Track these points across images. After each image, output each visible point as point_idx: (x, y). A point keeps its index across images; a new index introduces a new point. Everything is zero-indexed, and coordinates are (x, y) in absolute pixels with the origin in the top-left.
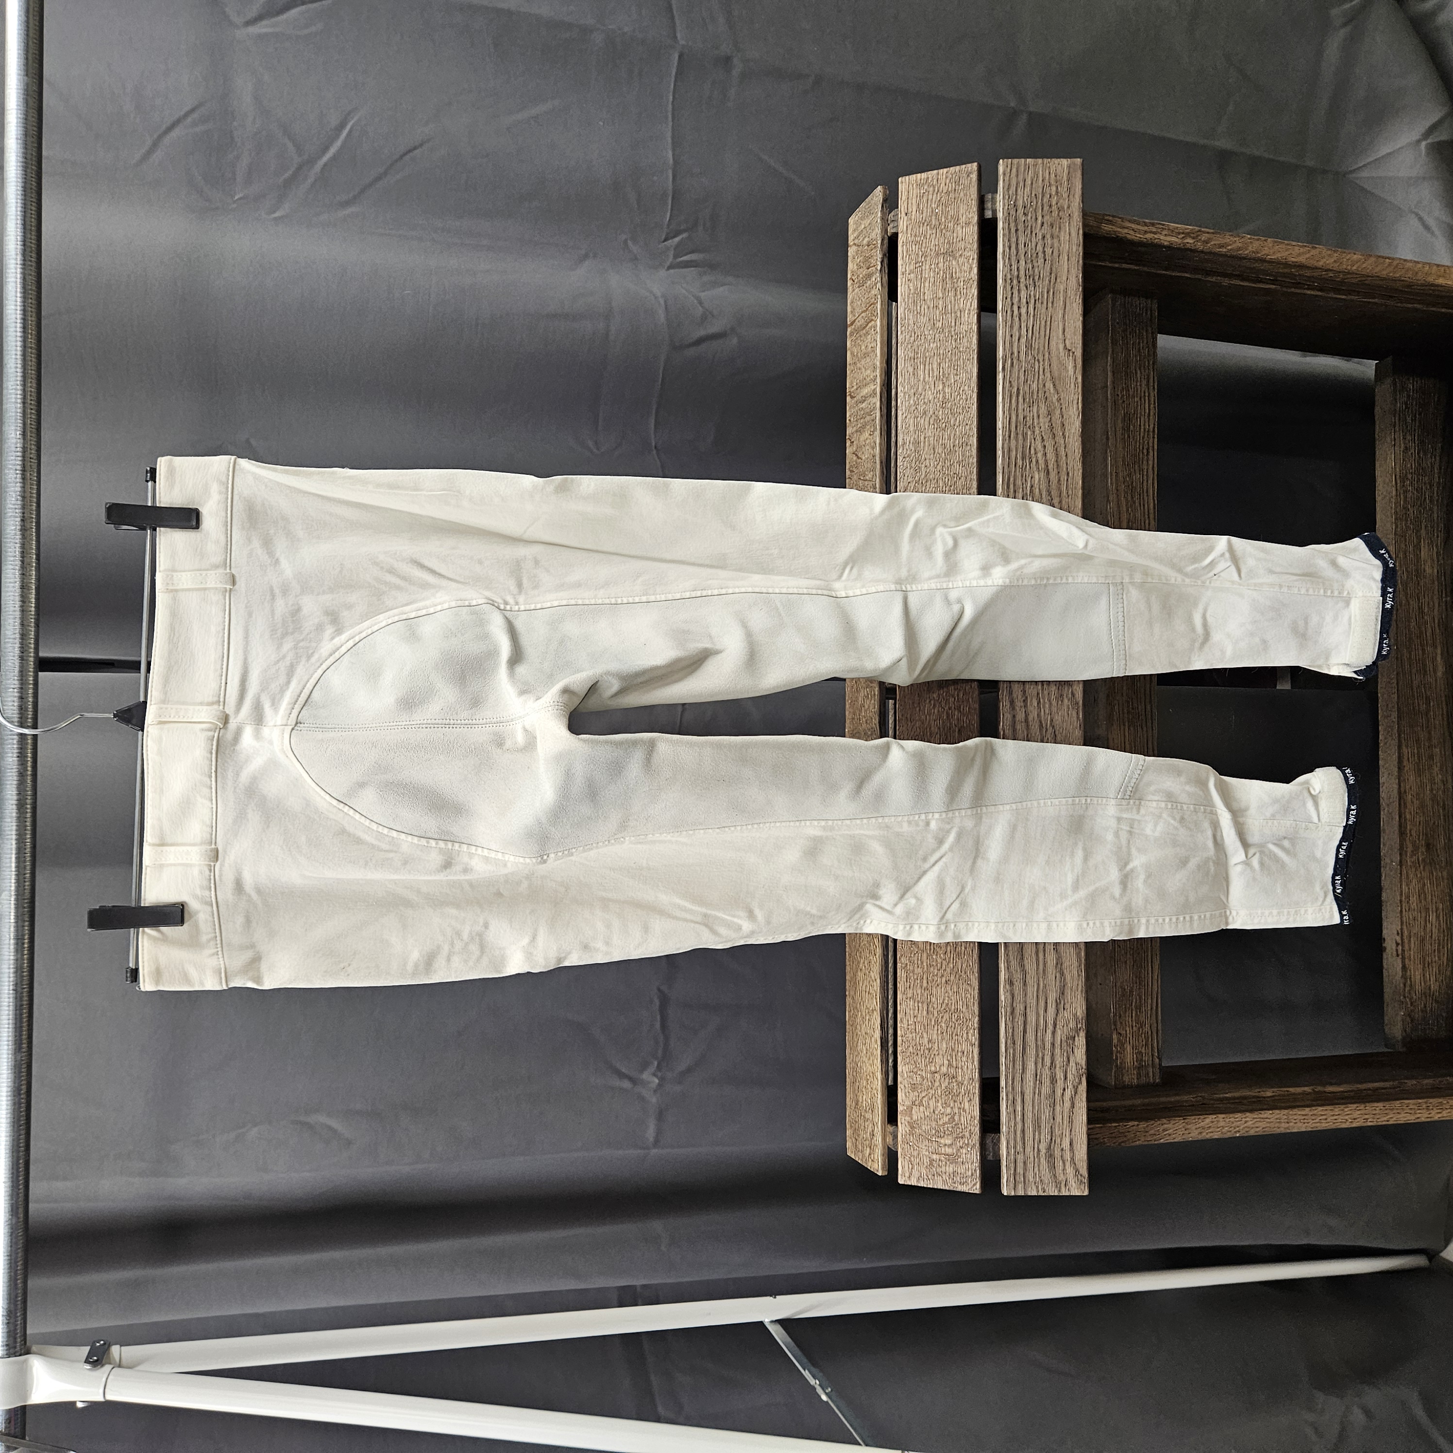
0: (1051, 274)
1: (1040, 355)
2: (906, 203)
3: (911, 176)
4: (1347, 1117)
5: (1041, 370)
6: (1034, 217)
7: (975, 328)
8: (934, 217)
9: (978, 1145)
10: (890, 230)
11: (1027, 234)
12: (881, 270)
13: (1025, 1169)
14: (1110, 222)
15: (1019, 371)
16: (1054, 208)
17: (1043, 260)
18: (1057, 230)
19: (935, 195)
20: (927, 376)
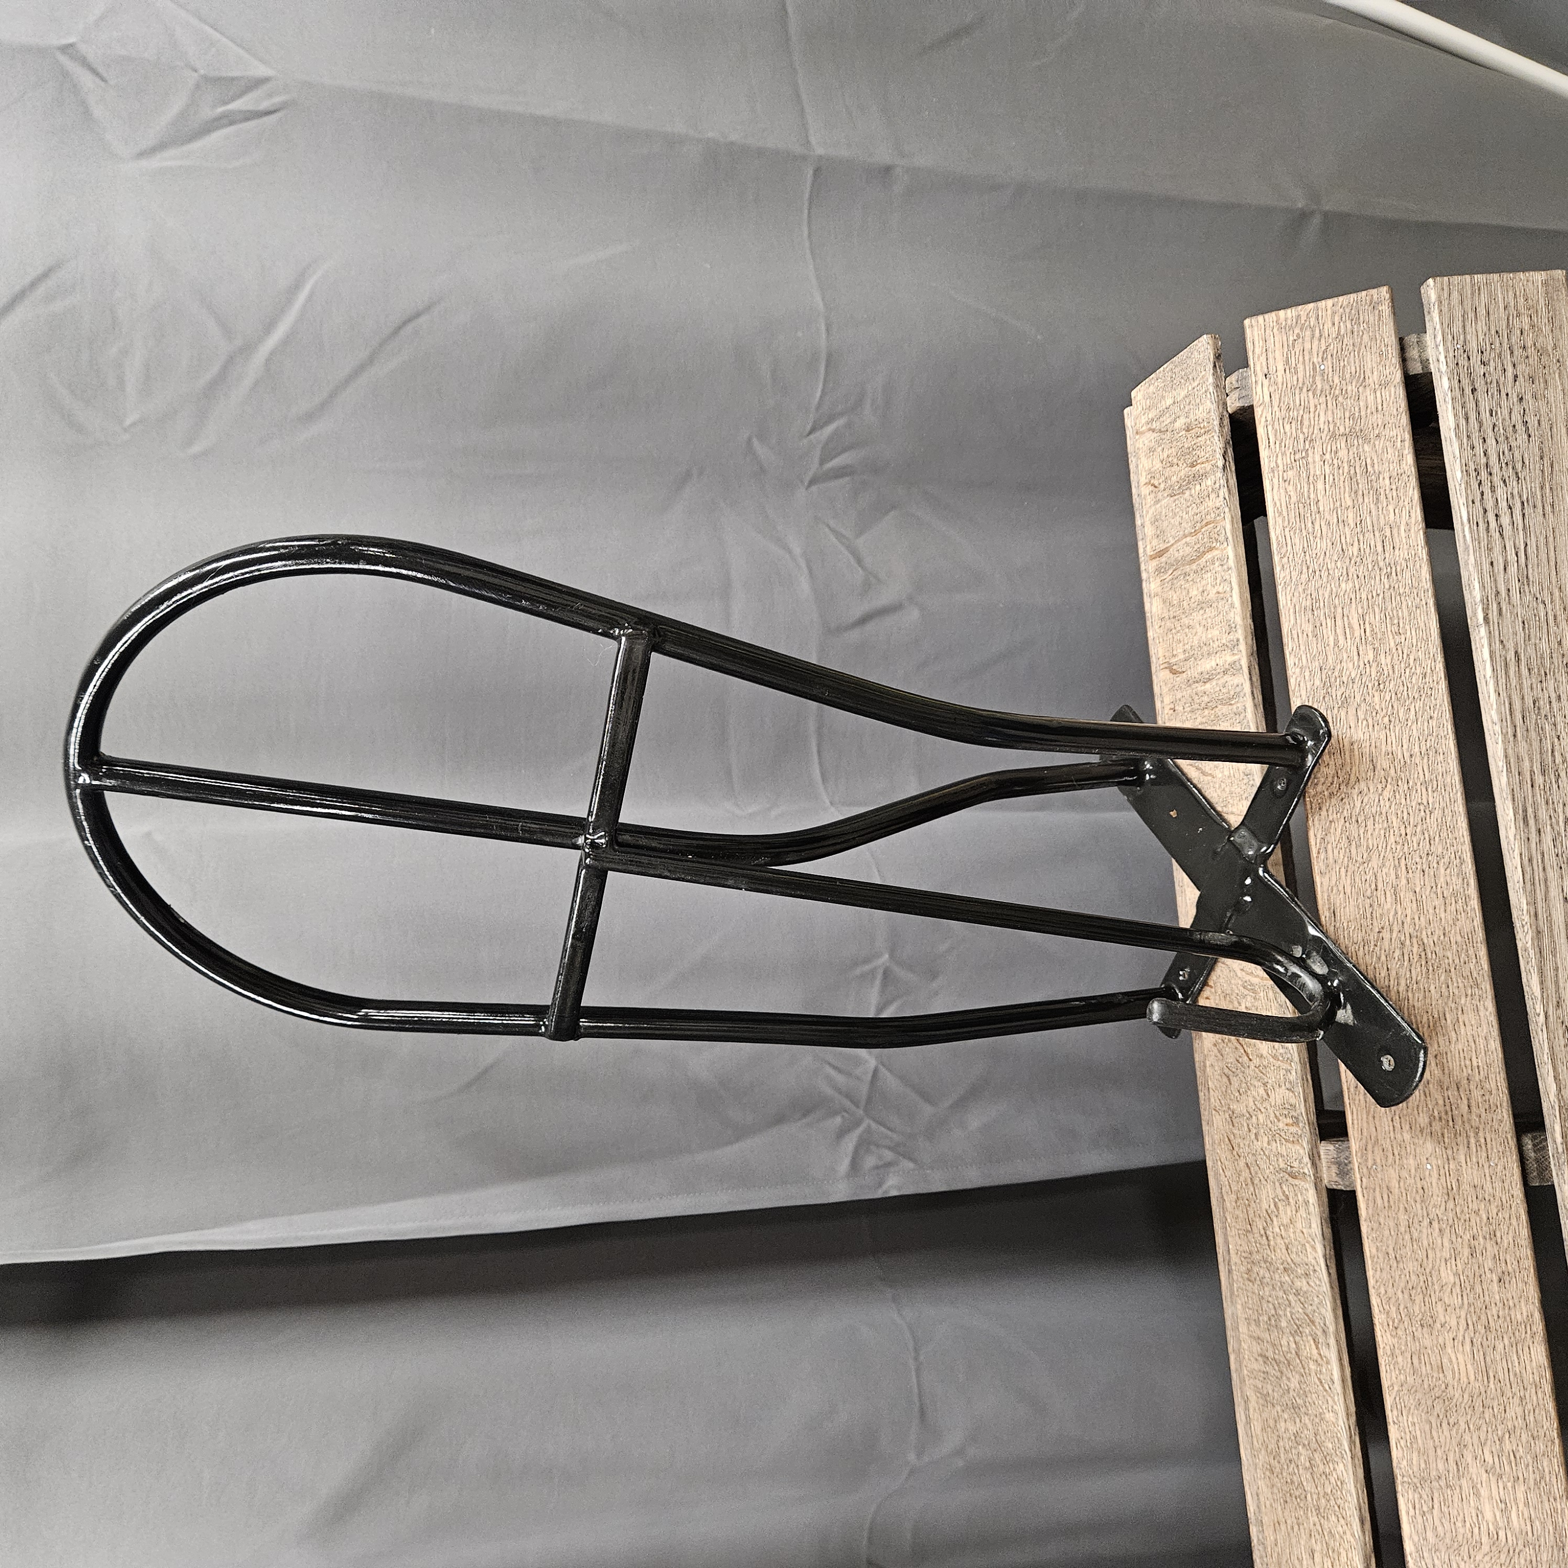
0: (1542, 458)
1: (1546, 591)
2: (1263, 359)
3: (1266, 316)
5: (1551, 618)
6: (1500, 368)
7: (1423, 553)
8: (1318, 378)
10: (1233, 404)
11: (1492, 395)
12: (1224, 467)
15: (1514, 622)
16: (1531, 351)
17: (1526, 437)
18: (1542, 385)
19: (1316, 342)
20: (1341, 638)
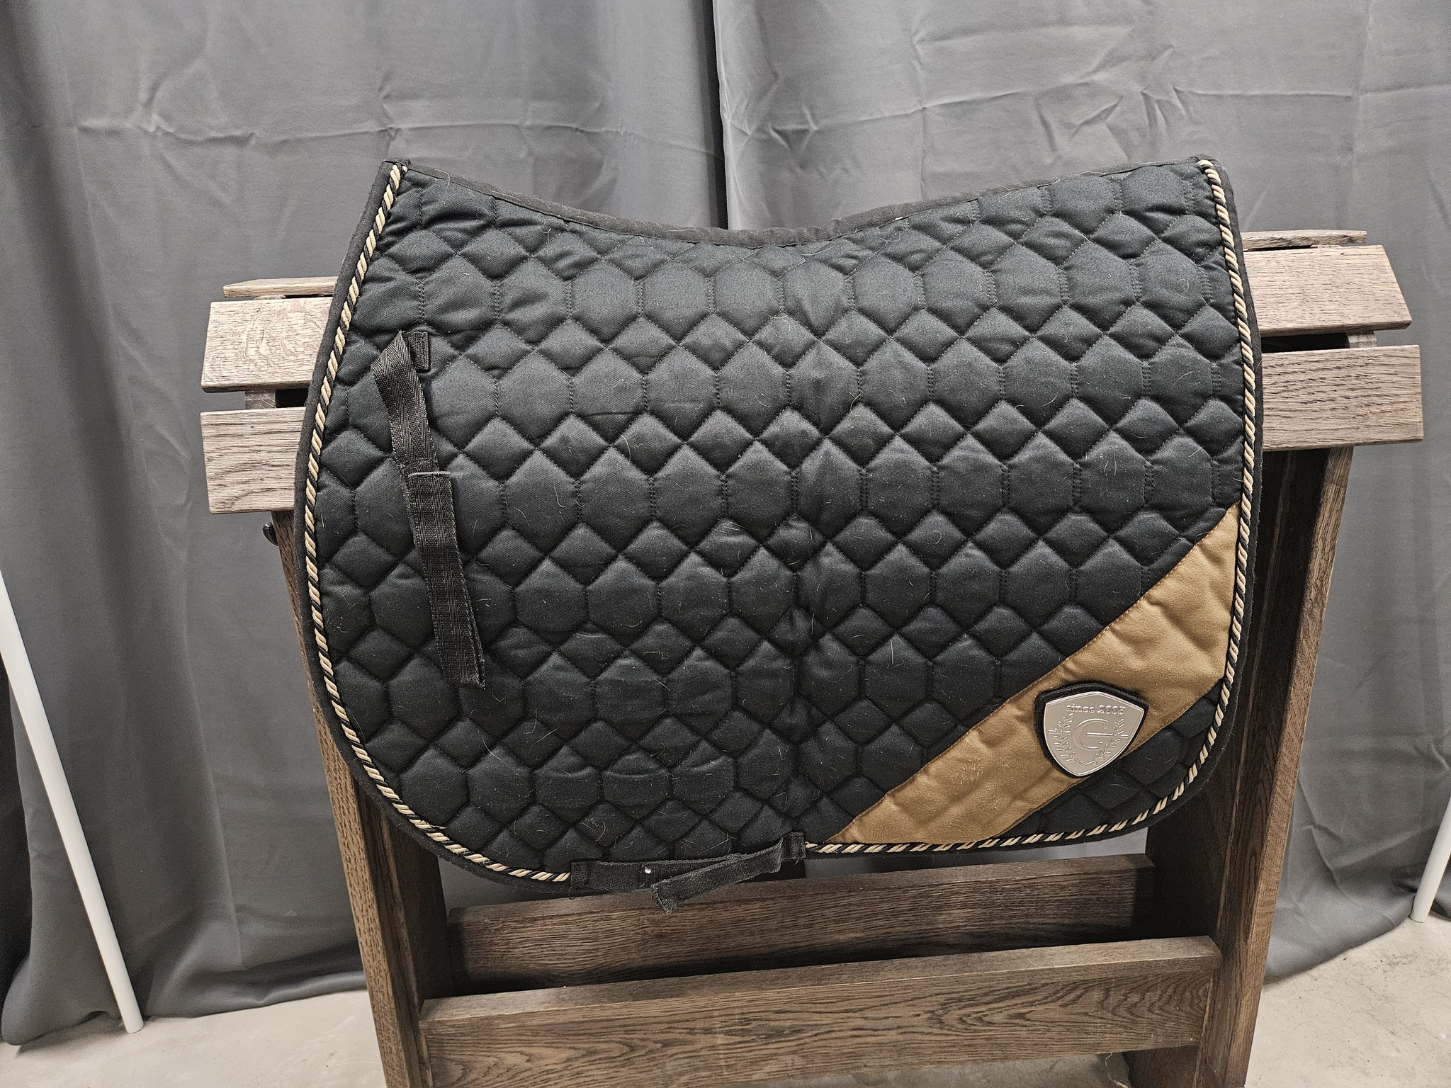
3: (1385, 255)
4: (349, 838)
6: (1355, 387)
9: (260, 381)
10: (1313, 244)
13: (233, 436)
14: (1337, 493)
16: (1366, 410)
17: (1306, 400)
18: (1341, 415)
